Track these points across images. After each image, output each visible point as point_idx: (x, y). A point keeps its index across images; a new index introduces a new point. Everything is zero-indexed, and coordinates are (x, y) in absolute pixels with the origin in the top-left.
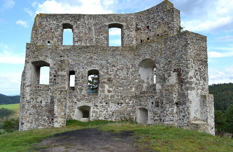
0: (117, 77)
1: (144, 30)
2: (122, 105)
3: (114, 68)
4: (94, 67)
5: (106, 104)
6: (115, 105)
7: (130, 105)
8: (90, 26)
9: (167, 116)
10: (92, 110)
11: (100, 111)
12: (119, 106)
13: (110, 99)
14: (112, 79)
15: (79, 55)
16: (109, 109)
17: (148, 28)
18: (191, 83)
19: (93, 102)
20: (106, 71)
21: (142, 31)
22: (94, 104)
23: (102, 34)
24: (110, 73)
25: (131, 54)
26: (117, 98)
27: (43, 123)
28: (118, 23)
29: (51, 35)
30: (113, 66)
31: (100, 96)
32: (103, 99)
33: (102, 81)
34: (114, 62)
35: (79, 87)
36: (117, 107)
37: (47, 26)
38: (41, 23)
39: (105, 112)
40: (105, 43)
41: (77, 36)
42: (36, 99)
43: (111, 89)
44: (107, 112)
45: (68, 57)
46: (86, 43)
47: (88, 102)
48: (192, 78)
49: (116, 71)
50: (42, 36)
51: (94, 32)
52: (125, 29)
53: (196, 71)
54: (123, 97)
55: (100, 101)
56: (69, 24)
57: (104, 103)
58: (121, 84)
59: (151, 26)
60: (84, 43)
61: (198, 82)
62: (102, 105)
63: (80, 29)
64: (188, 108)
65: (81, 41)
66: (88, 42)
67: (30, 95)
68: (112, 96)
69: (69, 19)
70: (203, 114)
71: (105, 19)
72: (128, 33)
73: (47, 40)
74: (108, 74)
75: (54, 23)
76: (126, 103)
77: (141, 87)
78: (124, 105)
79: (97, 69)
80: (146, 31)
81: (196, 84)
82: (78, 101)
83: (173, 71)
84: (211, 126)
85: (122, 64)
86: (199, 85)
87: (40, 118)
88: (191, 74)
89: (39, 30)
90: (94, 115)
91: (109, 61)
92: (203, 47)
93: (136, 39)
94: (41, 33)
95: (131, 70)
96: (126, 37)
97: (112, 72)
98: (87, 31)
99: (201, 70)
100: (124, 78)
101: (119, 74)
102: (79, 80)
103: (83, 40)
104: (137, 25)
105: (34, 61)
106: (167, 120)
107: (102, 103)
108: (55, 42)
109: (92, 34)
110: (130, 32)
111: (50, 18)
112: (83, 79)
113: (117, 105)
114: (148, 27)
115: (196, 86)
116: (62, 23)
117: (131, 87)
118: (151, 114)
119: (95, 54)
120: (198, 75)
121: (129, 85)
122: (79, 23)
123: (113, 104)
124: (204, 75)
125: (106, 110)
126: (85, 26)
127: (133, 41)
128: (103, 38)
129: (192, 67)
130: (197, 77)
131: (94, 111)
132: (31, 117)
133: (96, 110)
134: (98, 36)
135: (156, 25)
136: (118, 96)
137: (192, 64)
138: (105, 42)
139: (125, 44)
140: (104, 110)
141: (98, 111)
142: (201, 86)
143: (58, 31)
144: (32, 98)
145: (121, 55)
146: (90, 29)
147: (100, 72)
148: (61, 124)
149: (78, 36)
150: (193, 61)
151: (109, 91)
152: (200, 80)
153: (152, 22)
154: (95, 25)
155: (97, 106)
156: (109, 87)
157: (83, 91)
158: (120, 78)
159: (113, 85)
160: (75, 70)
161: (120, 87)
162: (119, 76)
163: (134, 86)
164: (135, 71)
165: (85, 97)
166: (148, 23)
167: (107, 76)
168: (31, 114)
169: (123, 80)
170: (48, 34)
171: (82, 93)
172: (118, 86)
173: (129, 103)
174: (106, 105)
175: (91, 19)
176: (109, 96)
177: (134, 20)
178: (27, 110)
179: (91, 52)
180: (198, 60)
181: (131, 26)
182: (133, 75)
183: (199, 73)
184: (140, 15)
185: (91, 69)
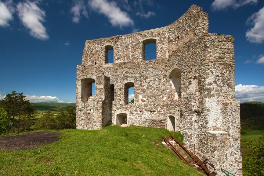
0: (150, 88)
1: (175, 41)
2: (155, 113)
3: (147, 80)
4: (129, 80)
5: (141, 111)
6: (149, 113)
7: (161, 113)
8: (127, 45)
9: (186, 124)
10: (128, 117)
11: (135, 118)
12: (152, 114)
13: (143, 107)
14: (145, 90)
15: (117, 71)
16: (143, 117)
17: (178, 39)
18: (210, 90)
19: (130, 110)
20: (140, 83)
21: (173, 43)
22: (130, 112)
23: (137, 51)
24: (144, 85)
25: (162, 66)
26: (150, 106)
27: (92, 126)
28: (152, 38)
29: (97, 56)
30: (147, 78)
31: (135, 105)
32: (137, 107)
33: (137, 92)
34: (147, 74)
35: (118, 98)
36: (150, 114)
37: (93, 50)
38: (89, 48)
39: (139, 119)
40: (140, 59)
41: (116, 55)
42: (87, 107)
43: (144, 99)
44: (141, 118)
45: (108, 73)
46: (124, 60)
47: (125, 110)
48: (212, 84)
49: (149, 82)
50: (90, 58)
51: (130, 49)
52: (158, 43)
53: (217, 76)
54: (155, 105)
55: (135, 109)
56: (110, 45)
57: (138, 111)
58: (153, 94)
59: (181, 36)
60: (122, 60)
61: (219, 89)
62: (137, 113)
63: (119, 48)
64: (206, 116)
65: (120, 59)
66: (125, 59)
67: (81, 105)
68: (145, 105)
69: (110, 42)
70: (225, 123)
71: (140, 37)
72: (161, 47)
73: (94, 61)
74: (142, 86)
75: (98, 47)
76: (157, 111)
77: (172, 97)
78: (156, 112)
79: (132, 81)
80: (177, 42)
81: (217, 90)
82: (117, 110)
83: (193, 79)
84: (233, 137)
85: (154, 76)
86: (221, 92)
87: (90, 122)
88: (210, 79)
89: (88, 53)
90: (130, 121)
91: (143, 74)
92: (228, 49)
93: (168, 52)
94: (90, 56)
95: (163, 81)
96: (159, 51)
97: (145, 84)
98: (124, 49)
99: (224, 75)
100: (156, 89)
101: (151, 85)
102: (118, 92)
103: (121, 58)
104: (169, 37)
105: (83, 78)
106: (185, 128)
107: (137, 111)
108: (100, 62)
109: (129, 52)
110: (163, 45)
111: (95, 42)
112: (121, 91)
113: (150, 113)
114: (178, 37)
115: (216, 92)
116: (105, 45)
117: (163, 97)
118: (177, 122)
119: (130, 69)
120: (220, 80)
121: (161, 95)
122: (118, 43)
123: (147, 112)
124: (229, 80)
125: (140, 117)
126: (123, 45)
127: (165, 53)
128: (139, 54)
129: (212, 73)
130: (218, 83)
131: (130, 117)
132: (83, 122)
133: (132, 117)
134: (134, 53)
135: (184, 34)
136: (151, 105)
137: (211, 69)
138: (140, 57)
139: (158, 57)
140: (139, 117)
141: (134, 117)
142: (224, 93)
143: (102, 52)
144: (84, 107)
145: (152, 67)
146: (127, 47)
147: (135, 84)
148: (98, 127)
149: (118, 55)
150: (213, 66)
151: (143, 101)
152: (222, 87)
153: (181, 31)
154: (131, 43)
155: (132, 114)
156: (143, 97)
157: (121, 101)
158: (153, 88)
159: (146, 95)
160: (114, 84)
161: (153, 97)
162: (151, 87)
163: (166, 95)
164: (167, 82)
165: (123, 106)
166: (178, 33)
167: (141, 87)
168: (83, 119)
169: (155, 91)
170: (94, 56)
171: (121, 103)
172: (151, 96)
173: (161, 111)
174: (140, 113)
175: (128, 38)
176: (143, 105)
177: (167, 33)
178: (80, 116)
179: (127, 68)
180: (221, 65)
181: (164, 39)
182: (164, 86)
183: (221, 78)
184: (171, 27)
185: (126, 82)
